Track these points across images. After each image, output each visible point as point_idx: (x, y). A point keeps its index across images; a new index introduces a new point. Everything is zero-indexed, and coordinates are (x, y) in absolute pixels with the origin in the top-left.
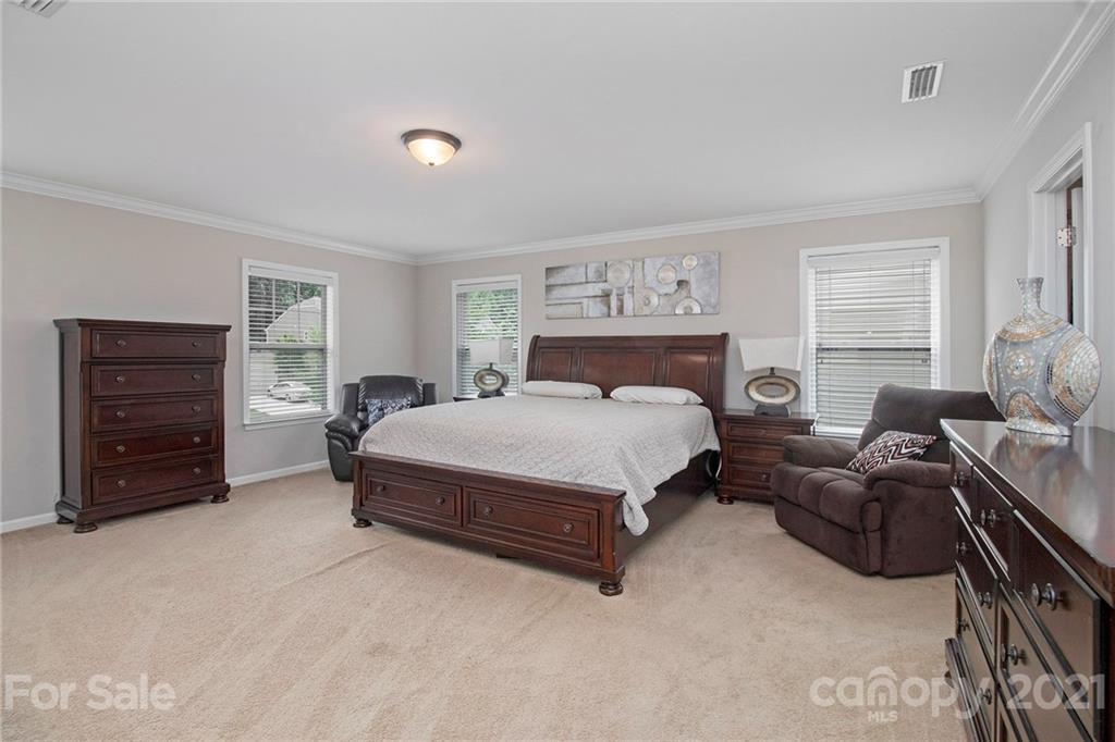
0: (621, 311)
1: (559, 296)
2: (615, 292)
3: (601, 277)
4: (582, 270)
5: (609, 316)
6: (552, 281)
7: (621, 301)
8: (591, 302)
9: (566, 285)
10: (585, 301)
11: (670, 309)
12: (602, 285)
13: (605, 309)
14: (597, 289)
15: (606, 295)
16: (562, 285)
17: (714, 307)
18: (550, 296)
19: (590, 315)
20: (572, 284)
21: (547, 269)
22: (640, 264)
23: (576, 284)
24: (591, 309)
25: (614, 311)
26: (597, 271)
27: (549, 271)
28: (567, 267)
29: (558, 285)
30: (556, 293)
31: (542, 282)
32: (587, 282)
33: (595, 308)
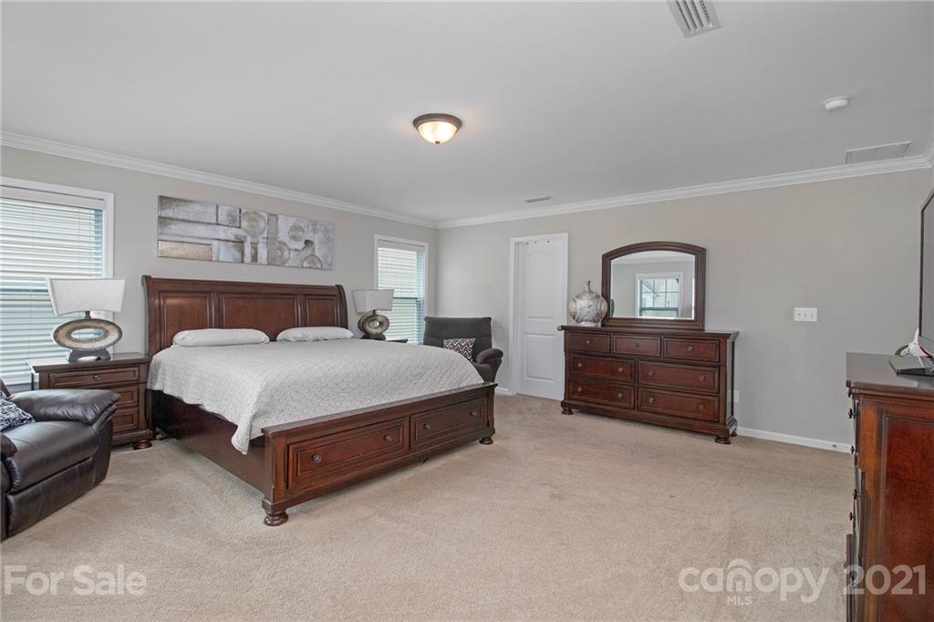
0: (255, 258)
1: (179, 232)
2: (249, 239)
3: (234, 221)
4: (212, 210)
5: (243, 262)
6: (169, 213)
7: (256, 249)
8: (222, 245)
9: (190, 222)
10: (215, 243)
11: (298, 262)
12: (235, 231)
13: (238, 255)
14: (231, 233)
15: (239, 243)
16: (184, 221)
17: (330, 265)
18: (166, 230)
19: (221, 258)
20: (197, 222)
21: (161, 198)
22: (275, 219)
23: (203, 223)
24: (221, 252)
25: (248, 258)
26: (230, 215)
27: (164, 201)
28: (192, 202)
29: (178, 220)
30: (175, 229)
31: (154, 212)
32: (218, 224)
33: (226, 253)
